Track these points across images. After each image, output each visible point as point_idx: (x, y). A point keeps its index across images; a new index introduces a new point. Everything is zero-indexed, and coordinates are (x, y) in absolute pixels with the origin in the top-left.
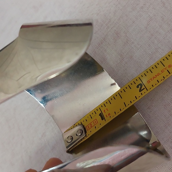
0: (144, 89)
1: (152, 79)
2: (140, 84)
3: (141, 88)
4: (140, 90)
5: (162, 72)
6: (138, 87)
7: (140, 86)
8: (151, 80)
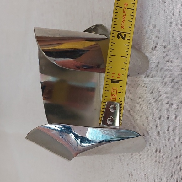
0: (125, 35)
1: (123, 23)
2: (119, 34)
4: (124, 38)
5: (124, 13)
6: (119, 38)
7: (119, 36)
8: (123, 25)
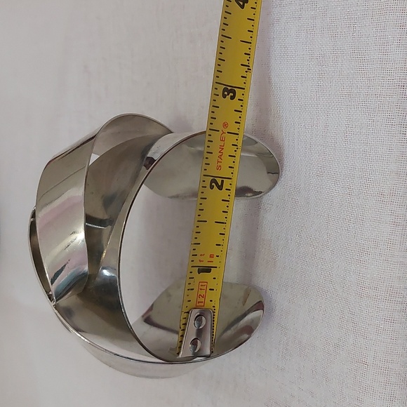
0: (222, 181)
1: (220, 160)
2: (212, 181)
3: (217, 184)
4: (220, 188)
5: (222, 140)
6: (212, 187)
7: (213, 184)
8: (219, 164)
